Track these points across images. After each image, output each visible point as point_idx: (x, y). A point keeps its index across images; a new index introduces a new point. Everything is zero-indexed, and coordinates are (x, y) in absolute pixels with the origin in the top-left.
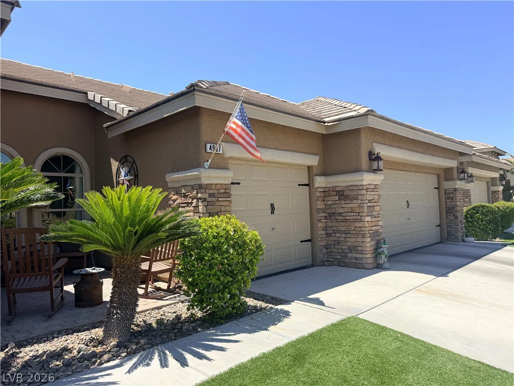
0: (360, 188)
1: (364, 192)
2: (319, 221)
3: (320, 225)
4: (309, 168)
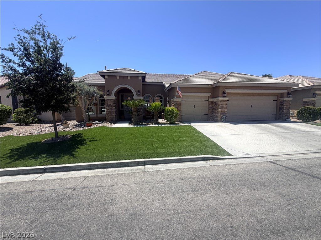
0: (218, 101)
1: (219, 102)
2: (210, 110)
3: (210, 111)
4: (208, 96)
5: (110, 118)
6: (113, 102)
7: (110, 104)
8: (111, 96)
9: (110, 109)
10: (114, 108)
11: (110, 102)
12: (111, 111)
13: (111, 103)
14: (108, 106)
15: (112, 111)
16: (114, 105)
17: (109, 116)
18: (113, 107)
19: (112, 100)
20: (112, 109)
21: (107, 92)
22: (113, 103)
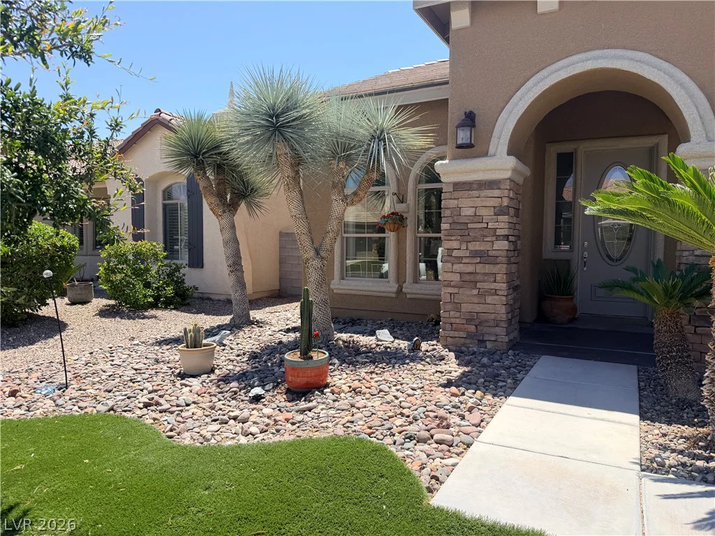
5: (469, 321)
6: (496, 202)
7: (477, 218)
8: (485, 154)
9: (475, 254)
10: (504, 245)
11: (478, 202)
12: (480, 268)
13: (482, 212)
14: (462, 230)
15: (488, 268)
16: (502, 225)
17: (466, 308)
18: (498, 238)
19: (491, 184)
20: (483, 257)
21: (461, 125)
22: (500, 211)
